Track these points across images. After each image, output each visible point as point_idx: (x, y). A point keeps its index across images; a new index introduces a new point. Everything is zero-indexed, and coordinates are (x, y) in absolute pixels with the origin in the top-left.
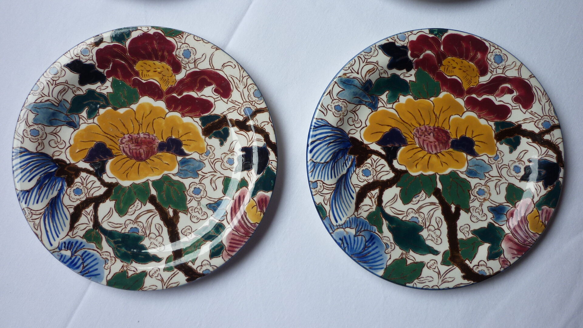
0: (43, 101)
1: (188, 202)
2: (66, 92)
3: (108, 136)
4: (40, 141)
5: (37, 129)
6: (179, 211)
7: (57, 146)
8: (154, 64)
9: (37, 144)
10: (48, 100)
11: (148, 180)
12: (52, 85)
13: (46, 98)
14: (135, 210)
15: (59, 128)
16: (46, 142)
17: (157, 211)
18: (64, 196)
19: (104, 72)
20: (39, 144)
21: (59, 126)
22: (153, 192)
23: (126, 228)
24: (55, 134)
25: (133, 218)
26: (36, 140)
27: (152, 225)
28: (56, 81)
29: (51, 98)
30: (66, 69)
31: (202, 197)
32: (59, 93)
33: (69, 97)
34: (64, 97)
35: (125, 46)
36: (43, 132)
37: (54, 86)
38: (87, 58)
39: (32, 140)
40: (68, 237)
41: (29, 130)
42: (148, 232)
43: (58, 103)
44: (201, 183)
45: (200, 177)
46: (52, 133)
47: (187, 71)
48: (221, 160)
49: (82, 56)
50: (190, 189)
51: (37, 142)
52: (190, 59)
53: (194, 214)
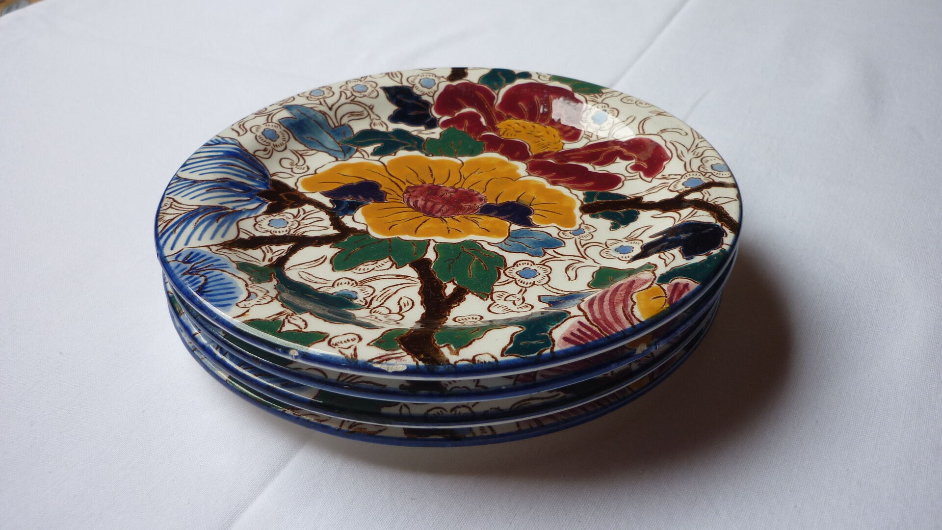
0: (315, 109)
1: (497, 284)
2: (359, 119)
3: (393, 179)
4: (269, 148)
5: (278, 133)
6: (470, 292)
7: (292, 169)
8: (533, 126)
9: (263, 147)
10: (324, 114)
11: (430, 240)
12: (347, 99)
13: (324, 108)
14: (373, 269)
15: (311, 152)
16: (277, 156)
17: (419, 281)
18: (248, 218)
19: (439, 119)
20: (265, 150)
21: (316, 150)
22: (431, 255)
23: (333, 286)
24: (301, 155)
25: (359, 278)
26: (265, 143)
27: (394, 296)
28: (356, 97)
29: (331, 114)
30: (382, 93)
31: (536, 283)
32: (349, 113)
33: (359, 126)
34: (352, 124)
35: (498, 94)
36: (284, 142)
37: (348, 101)
38: (426, 90)
39: (259, 140)
40: (206, 249)
41: (264, 127)
42: (375, 304)
43: (337, 125)
44: (544, 265)
45: (547, 256)
46: (295, 152)
47: (590, 141)
48: (604, 246)
49: (418, 85)
50: (515, 267)
51: (265, 147)
52: (605, 124)
53: (501, 302)
